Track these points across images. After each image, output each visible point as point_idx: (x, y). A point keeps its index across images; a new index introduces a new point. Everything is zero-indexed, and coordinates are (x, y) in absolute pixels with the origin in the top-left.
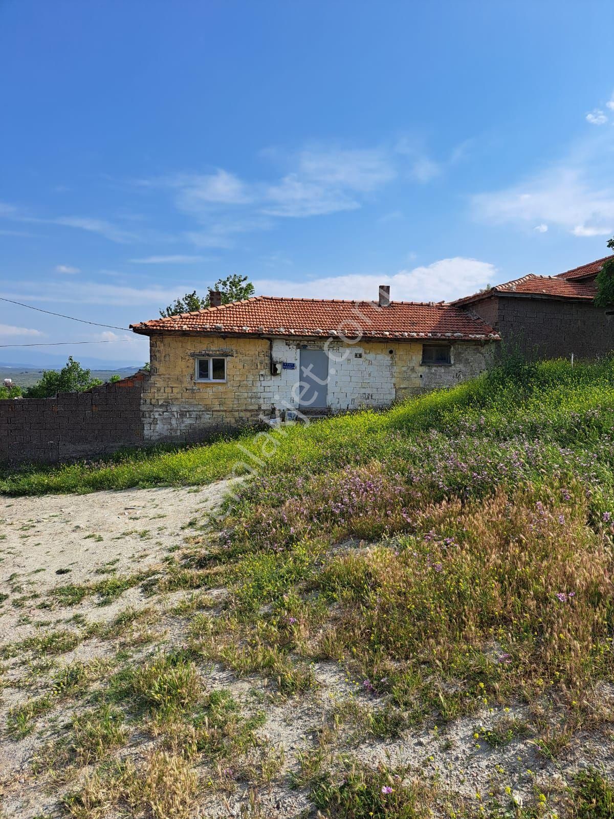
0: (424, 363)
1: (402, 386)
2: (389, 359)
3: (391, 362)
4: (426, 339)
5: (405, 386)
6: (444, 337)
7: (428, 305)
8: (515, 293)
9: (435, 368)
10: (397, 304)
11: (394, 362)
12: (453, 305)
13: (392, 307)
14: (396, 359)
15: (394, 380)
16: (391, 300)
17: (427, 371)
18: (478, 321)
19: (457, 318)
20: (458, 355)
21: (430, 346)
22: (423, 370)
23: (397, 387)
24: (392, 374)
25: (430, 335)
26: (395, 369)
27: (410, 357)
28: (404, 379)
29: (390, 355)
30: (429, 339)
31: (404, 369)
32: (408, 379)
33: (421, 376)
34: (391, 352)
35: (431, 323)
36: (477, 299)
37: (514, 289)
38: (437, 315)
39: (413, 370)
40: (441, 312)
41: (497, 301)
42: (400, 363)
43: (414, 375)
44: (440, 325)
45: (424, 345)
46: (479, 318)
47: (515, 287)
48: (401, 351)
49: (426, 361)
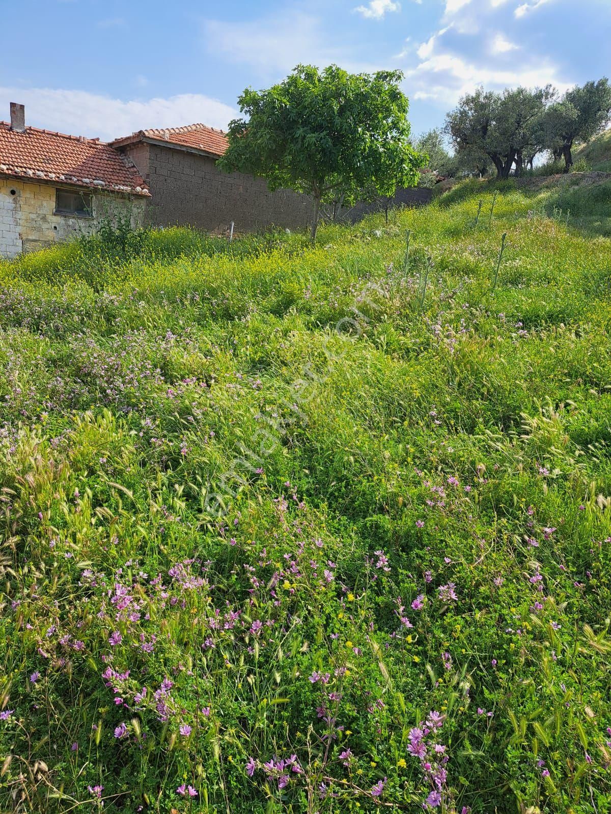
0: (58, 212)
1: (30, 238)
2: (11, 201)
3: (14, 205)
4: (57, 182)
5: (34, 238)
6: (80, 183)
7: (78, 140)
8: (167, 142)
9: (73, 220)
10: (37, 131)
11: (18, 205)
12: (110, 145)
13: (29, 134)
14: (21, 203)
15: (19, 229)
16: (27, 125)
17: (63, 222)
18: (132, 170)
19: (109, 162)
20: (100, 207)
21: (67, 191)
22: (58, 220)
23: (24, 238)
24: (15, 221)
25: (63, 177)
26: (20, 215)
27: (40, 203)
28: (34, 229)
29: (13, 197)
30: (62, 183)
31: (33, 216)
32: (39, 229)
33: (55, 228)
34: (13, 192)
35: (73, 163)
36: (129, 142)
37: (167, 137)
38: (84, 155)
39: (44, 219)
40: (92, 151)
41: (148, 148)
42: (26, 208)
43: (45, 226)
44: (83, 169)
45: (57, 190)
46: (134, 166)
47: (168, 135)
48: (26, 194)
49: (60, 210)
